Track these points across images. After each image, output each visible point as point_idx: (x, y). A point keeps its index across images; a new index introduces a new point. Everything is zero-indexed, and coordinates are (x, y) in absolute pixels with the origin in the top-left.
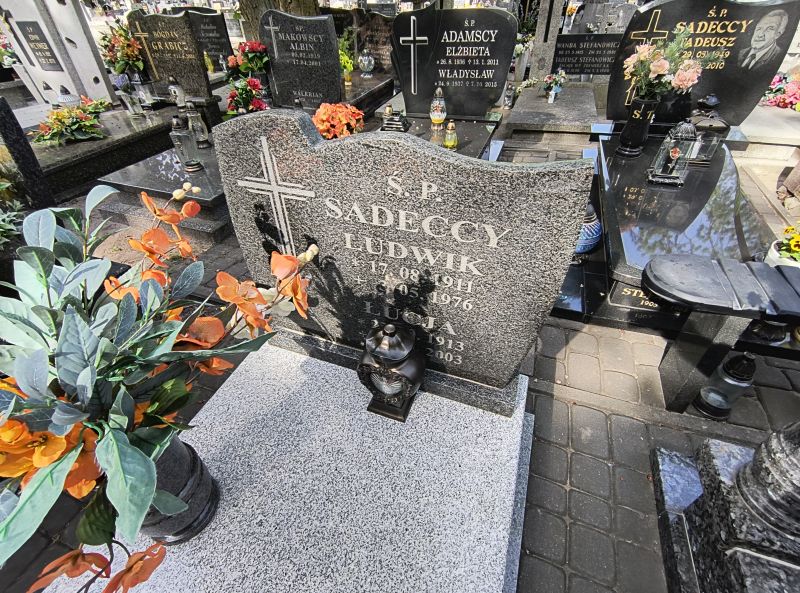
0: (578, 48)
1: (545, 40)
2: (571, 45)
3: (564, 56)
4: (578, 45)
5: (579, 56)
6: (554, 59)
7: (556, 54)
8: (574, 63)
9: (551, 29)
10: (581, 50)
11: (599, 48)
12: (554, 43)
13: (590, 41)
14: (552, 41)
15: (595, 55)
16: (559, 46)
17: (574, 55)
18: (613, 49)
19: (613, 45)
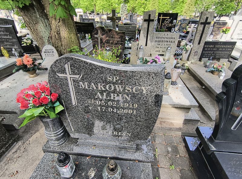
0: (214, 47)
1: (199, 44)
2: (211, 46)
3: (207, 50)
4: (215, 46)
5: (214, 51)
6: (202, 52)
7: (204, 50)
8: (211, 54)
9: (202, 39)
10: (216, 48)
11: (224, 48)
12: (203, 45)
13: (220, 45)
14: (202, 44)
15: (222, 51)
16: (205, 46)
17: (212, 51)
18: (231, 48)
19: (231, 46)
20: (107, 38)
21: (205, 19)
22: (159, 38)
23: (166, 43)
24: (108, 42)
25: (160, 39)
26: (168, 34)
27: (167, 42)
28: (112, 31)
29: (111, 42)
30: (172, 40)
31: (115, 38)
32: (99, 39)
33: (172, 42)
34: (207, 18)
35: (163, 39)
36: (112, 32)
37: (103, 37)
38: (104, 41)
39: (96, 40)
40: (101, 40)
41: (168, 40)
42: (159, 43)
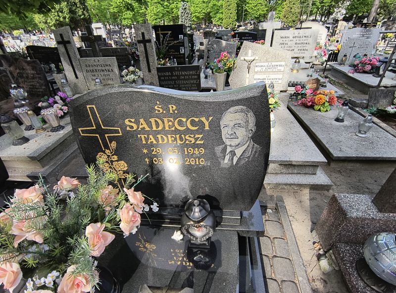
0: (172, 75)
1: (150, 71)
2: (167, 74)
3: (165, 80)
4: (172, 73)
5: (175, 80)
7: (160, 79)
8: (173, 85)
9: (151, 64)
10: (175, 76)
11: (186, 75)
12: (156, 72)
13: (179, 71)
14: (154, 72)
15: (184, 79)
16: (160, 74)
17: (172, 80)
18: (195, 75)
19: (194, 72)
20: (18, 71)
21: (141, 35)
22: (89, 66)
23: (102, 73)
24: (21, 75)
25: (91, 68)
26: (98, 61)
27: (103, 71)
28: (19, 60)
29: (24, 75)
30: (107, 68)
31: (27, 70)
32: (8, 72)
33: (109, 71)
34: (143, 34)
35: (96, 68)
36: (19, 62)
37: (12, 69)
38: (15, 75)
39: (4, 74)
40: (11, 73)
41: (103, 68)
42: (93, 74)
